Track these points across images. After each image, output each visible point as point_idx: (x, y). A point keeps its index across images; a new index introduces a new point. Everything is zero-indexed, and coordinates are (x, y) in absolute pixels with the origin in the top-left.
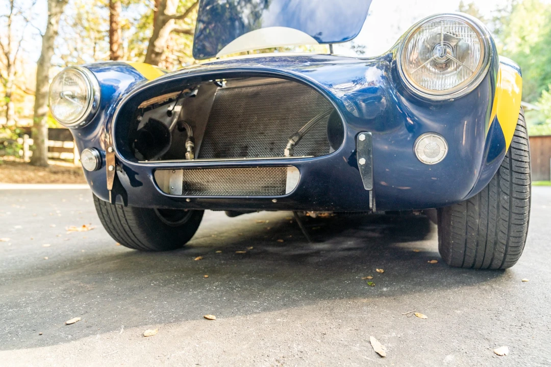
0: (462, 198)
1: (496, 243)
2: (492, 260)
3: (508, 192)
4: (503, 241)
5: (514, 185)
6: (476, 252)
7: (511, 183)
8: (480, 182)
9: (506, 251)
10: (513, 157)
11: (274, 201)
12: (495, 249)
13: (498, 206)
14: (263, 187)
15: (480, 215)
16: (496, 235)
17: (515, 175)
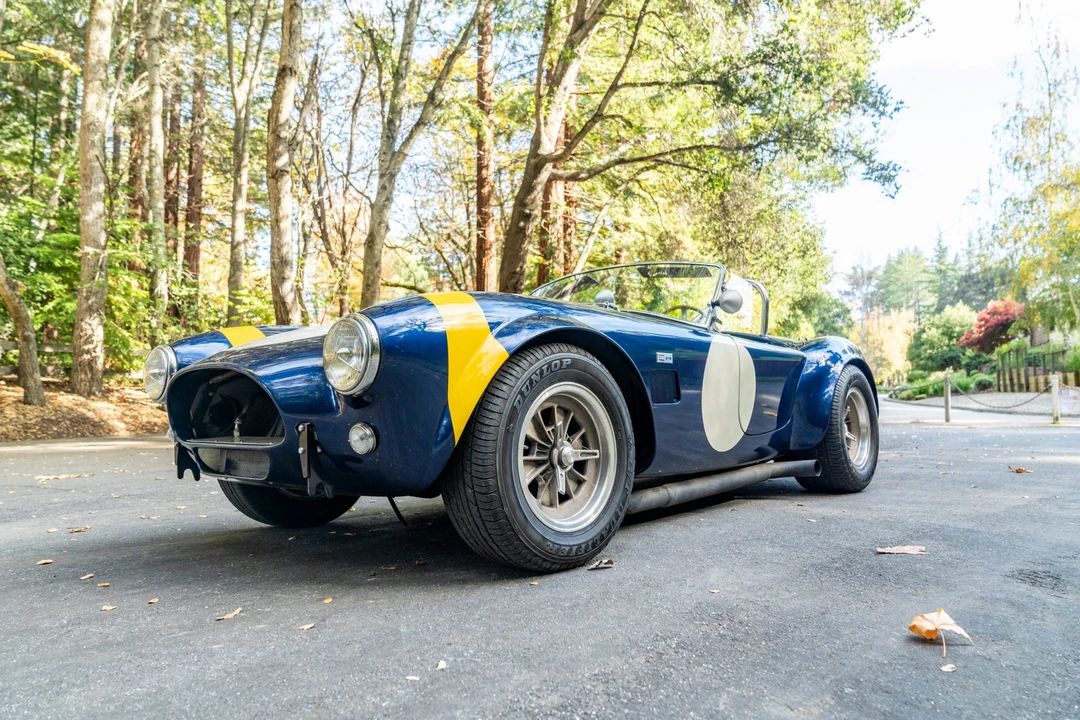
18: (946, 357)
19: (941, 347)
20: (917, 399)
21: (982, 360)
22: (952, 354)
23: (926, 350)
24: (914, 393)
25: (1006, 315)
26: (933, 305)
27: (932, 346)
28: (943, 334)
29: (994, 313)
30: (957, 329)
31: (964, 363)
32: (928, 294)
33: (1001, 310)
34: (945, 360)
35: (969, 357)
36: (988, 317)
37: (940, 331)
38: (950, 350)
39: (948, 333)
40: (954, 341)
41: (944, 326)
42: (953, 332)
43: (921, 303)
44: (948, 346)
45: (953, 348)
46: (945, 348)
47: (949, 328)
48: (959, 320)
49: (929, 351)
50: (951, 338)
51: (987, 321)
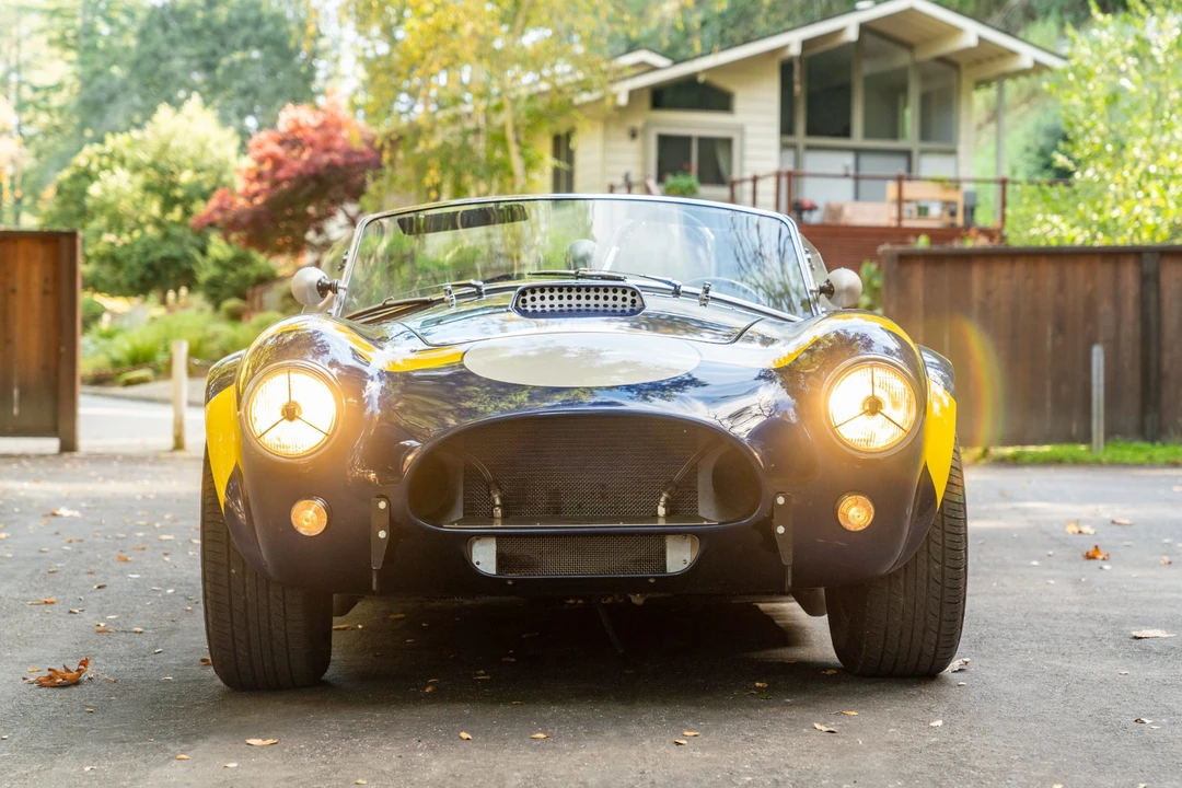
0: (885, 571)
1: (924, 631)
2: (920, 655)
3: (940, 560)
4: (933, 627)
5: (947, 551)
6: (899, 646)
7: (944, 546)
8: (909, 547)
9: (938, 642)
10: (945, 512)
11: (652, 581)
12: (923, 640)
13: (928, 578)
14: (632, 561)
15: (905, 591)
16: (925, 620)
17: (948, 536)
18: (156, 256)
19: (140, 225)
20: (129, 383)
21: (252, 272)
22: (170, 249)
23: (99, 233)
24: (116, 363)
25: (327, 150)
26: (59, 87)
27: (116, 223)
28: (148, 188)
29: (292, 141)
30: (186, 177)
31: (203, 277)
32: (46, 51)
33: (312, 135)
34: (151, 266)
35: (218, 263)
36: (279, 151)
37: (140, 179)
38: (167, 237)
39: (163, 188)
40: (176, 214)
41: (154, 165)
42: (174, 185)
43: (25, 76)
44: (158, 223)
45: (176, 231)
46: (151, 231)
47: (163, 172)
48: (192, 150)
49: (109, 238)
50: (169, 203)
51: (278, 163)
